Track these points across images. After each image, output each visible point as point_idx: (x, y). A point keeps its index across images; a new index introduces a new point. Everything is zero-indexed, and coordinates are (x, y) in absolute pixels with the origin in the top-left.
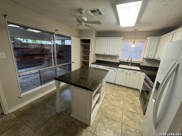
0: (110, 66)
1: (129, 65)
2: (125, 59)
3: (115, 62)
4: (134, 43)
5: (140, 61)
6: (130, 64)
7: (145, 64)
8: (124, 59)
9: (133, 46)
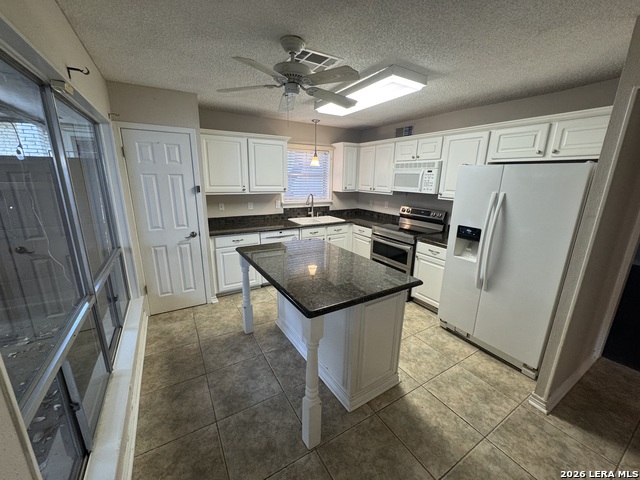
0: (281, 230)
1: (310, 216)
2: (299, 201)
3: (271, 215)
4: (316, 155)
5: (326, 201)
6: (312, 213)
7: (337, 205)
8: (293, 202)
9: (315, 163)
